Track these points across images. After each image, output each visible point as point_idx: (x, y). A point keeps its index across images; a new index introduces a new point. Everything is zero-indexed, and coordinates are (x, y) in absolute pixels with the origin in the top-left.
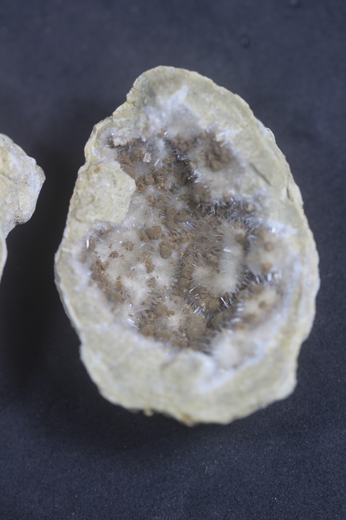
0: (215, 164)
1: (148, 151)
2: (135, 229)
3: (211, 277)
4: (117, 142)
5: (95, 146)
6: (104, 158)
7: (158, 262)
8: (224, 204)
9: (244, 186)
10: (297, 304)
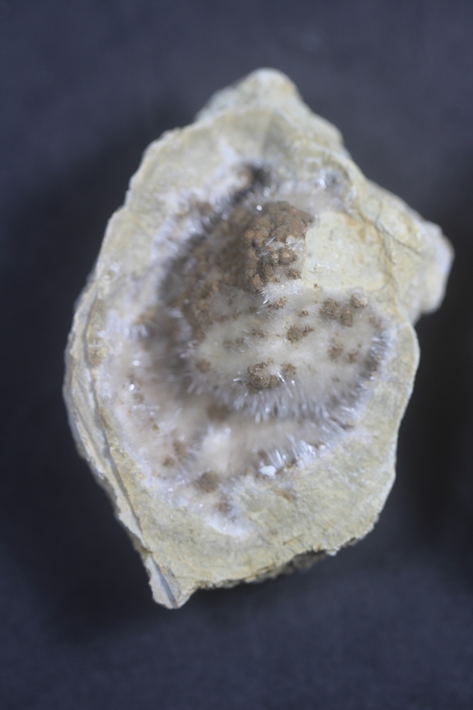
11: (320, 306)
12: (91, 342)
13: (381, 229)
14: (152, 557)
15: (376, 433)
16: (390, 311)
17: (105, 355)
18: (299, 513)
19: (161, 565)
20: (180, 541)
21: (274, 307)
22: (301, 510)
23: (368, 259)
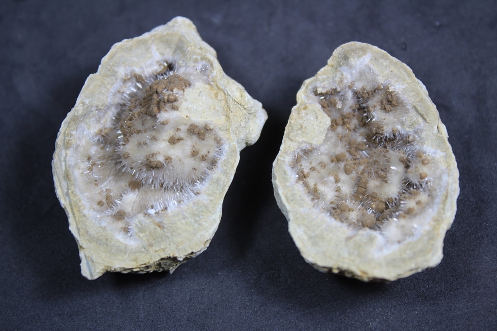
0: (388, 107)
1: (340, 100)
2: (327, 154)
3: (380, 187)
4: (320, 91)
5: (304, 94)
6: (310, 101)
7: (343, 177)
8: (392, 136)
9: (408, 123)
10: (444, 202)
11: (187, 127)
12: (68, 136)
13: (227, 94)
14: (84, 251)
15: (211, 198)
16: (226, 135)
17: (74, 143)
18: (165, 236)
19: (87, 256)
20: (100, 244)
21: (163, 124)
22: (167, 234)
23: (218, 108)
